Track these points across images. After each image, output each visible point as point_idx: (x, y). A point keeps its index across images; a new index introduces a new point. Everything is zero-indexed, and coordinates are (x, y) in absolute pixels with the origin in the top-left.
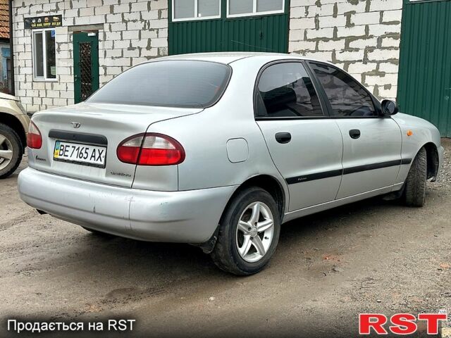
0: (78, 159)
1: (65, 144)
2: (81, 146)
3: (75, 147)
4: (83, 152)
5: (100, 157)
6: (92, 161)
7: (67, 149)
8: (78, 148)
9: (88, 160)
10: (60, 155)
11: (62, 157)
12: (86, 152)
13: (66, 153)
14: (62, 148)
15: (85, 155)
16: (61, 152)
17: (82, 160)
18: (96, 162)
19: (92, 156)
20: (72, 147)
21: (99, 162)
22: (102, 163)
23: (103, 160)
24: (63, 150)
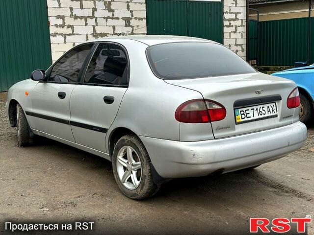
0: (260, 117)
1: (244, 109)
2: (258, 107)
3: (254, 109)
4: (261, 110)
5: (273, 110)
6: (270, 114)
7: (247, 112)
8: (257, 109)
9: (266, 115)
10: (242, 119)
11: (246, 119)
12: (263, 110)
13: (248, 116)
14: (242, 113)
15: (263, 112)
16: (243, 116)
17: (263, 116)
18: (272, 114)
19: (268, 111)
20: (252, 109)
21: (274, 114)
22: (276, 114)
23: (275, 111)
24: (244, 114)
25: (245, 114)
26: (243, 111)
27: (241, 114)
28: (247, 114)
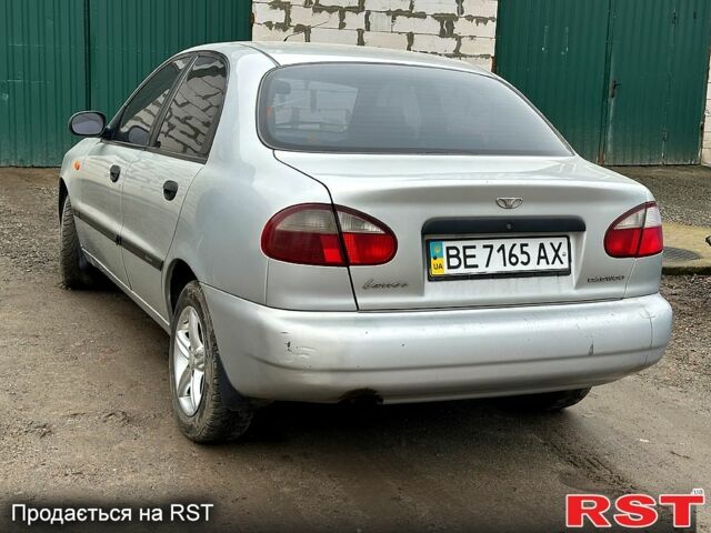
0: (510, 268)
1: (460, 245)
2: (508, 244)
3: (491, 247)
4: (517, 251)
5: (557, 256)
6: (543, 266)
7: (469, 252)
8: (502, 248)
9: (532, 266)
10: (449, 267)
11: (462, 270)
12: (523, 252)
13: (470, 261)
14: (453, 252)
15: (523, 258)
16: (454, 262)
17: (520, 267)
18: (551, 267)
19: (540, 257)
20: (484, 247)
21: (558, 266)
22: (566, 266)
23: (565, 260)
24: (457, 256)
25: (461, 256)
26: (455, 248)
27: (449, 257)
28: (466, 257)
